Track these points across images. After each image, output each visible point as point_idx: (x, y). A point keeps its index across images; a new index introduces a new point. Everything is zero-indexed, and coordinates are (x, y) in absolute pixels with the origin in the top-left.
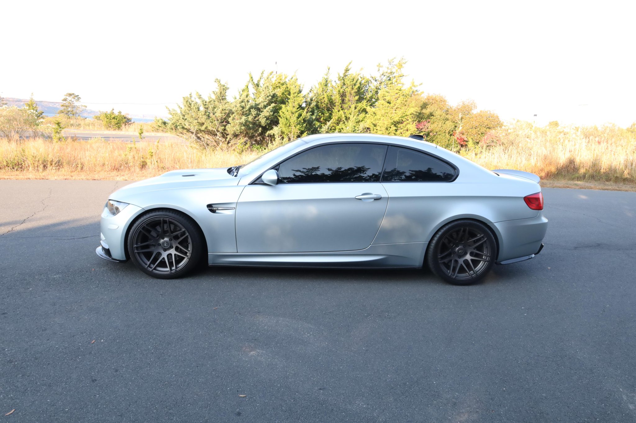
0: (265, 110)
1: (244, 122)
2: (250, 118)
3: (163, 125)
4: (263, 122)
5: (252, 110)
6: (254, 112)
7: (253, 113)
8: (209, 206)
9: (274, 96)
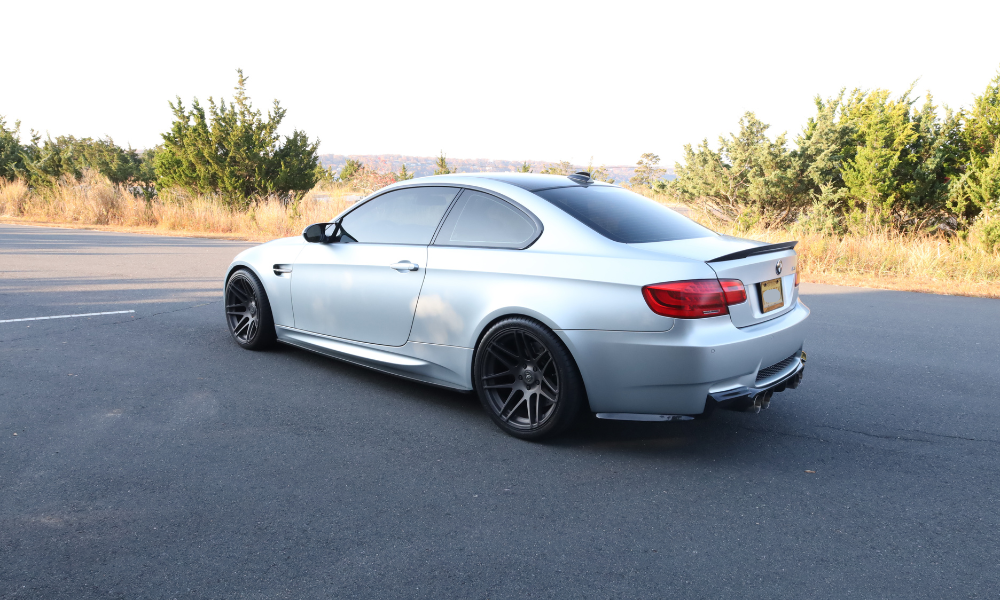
0: (818, 158)
1: (775, 180)
2: (790, 173)
3: (661, 190)
4: (816, 177)
5: (793, 159)
6: (797, 163)
7: (795, 164)
8: (277, 266)
9: (845, 131)
